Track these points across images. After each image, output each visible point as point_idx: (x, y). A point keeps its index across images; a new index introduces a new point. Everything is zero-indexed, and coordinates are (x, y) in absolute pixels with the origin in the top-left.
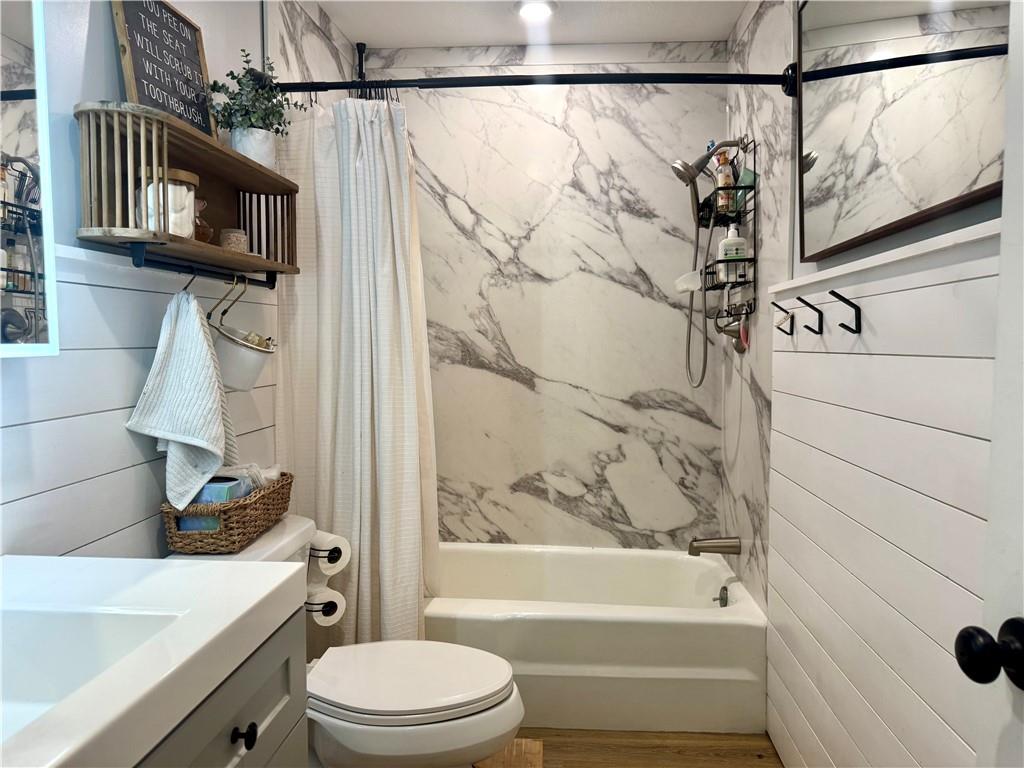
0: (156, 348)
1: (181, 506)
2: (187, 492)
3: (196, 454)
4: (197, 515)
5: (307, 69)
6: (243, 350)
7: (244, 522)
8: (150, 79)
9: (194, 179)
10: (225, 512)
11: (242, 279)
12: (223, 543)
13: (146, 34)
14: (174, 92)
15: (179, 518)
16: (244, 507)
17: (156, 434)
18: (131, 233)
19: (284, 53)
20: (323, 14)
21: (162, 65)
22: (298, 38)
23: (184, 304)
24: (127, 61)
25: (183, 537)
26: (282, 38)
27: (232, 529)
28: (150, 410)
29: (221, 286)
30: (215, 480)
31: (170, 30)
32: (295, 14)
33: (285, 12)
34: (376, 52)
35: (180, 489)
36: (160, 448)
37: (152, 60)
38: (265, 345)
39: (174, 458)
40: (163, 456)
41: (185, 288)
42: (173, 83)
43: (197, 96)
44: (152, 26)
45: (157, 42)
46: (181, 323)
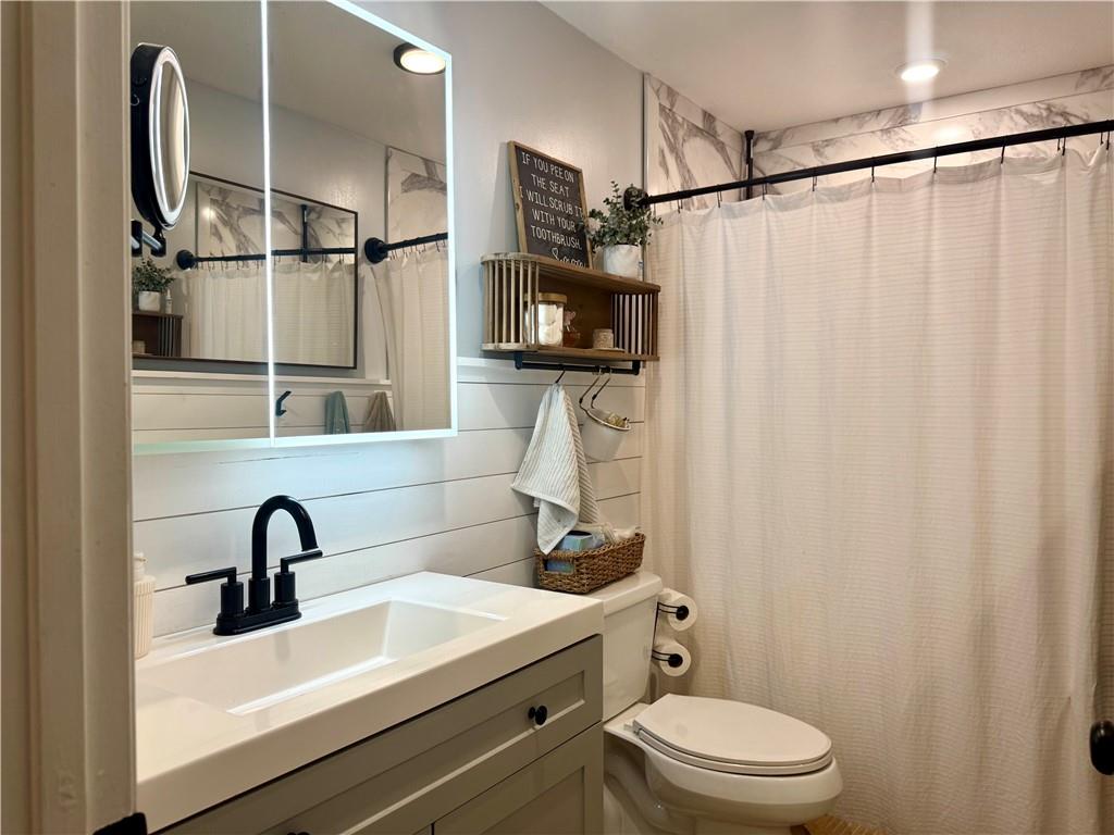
0: (534, 427)
1: (546, 551)
2: (551, 541)
3: (558, 511)
4: (559, 560)
5: (689, 171)
6: (605, 429)
7: (592, 570)
8: (537, 223)
9: (564, 298)
10: (577, 559)
11: (607, 370)
12: (576, 584)
13: (536, 189)
14: (557, 228)
15: (546, 561)
16: (593, 557)
17: (533, 494)
18: (513, 346)
19: (664, 164)
20: (708, 117)
21: (548, 210)
22: (679, 146)
23: (555, 393)
24: (520, 214)
25: (548, 576)
26: (662, 151)
27: (582, 574)
28: (527, 476)
29: (589, 376)
30: (572, 533)
31: (556, 179)
32: (677, 125)
33: (666, 126)
34: (764, 136)
35: (547, 538)
36: (536, 505)
37: (539, 208)
38: (621, 425)
39: (544, 511)
40: (536, 512)
41: (557, 382)
42: (556, 221)
43: (577, 226)
44: (541, 182)
45: (546, 193)
46: (552, 409)
